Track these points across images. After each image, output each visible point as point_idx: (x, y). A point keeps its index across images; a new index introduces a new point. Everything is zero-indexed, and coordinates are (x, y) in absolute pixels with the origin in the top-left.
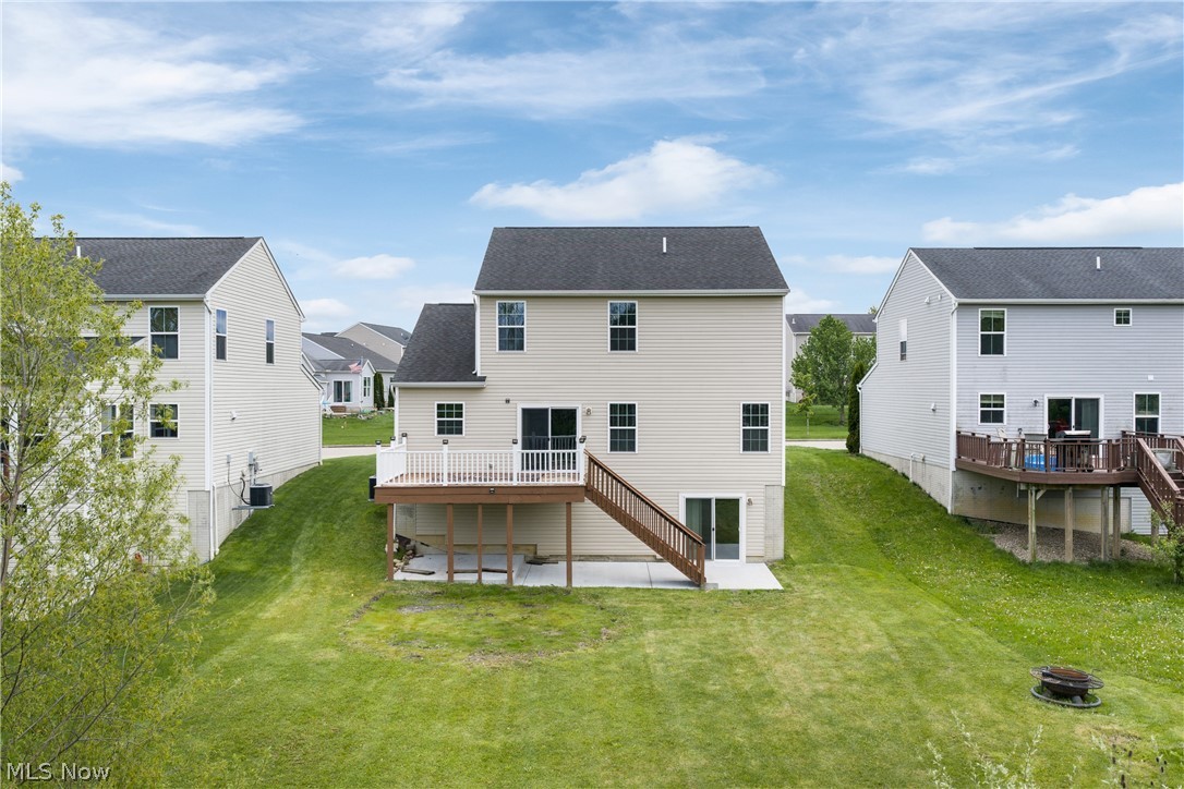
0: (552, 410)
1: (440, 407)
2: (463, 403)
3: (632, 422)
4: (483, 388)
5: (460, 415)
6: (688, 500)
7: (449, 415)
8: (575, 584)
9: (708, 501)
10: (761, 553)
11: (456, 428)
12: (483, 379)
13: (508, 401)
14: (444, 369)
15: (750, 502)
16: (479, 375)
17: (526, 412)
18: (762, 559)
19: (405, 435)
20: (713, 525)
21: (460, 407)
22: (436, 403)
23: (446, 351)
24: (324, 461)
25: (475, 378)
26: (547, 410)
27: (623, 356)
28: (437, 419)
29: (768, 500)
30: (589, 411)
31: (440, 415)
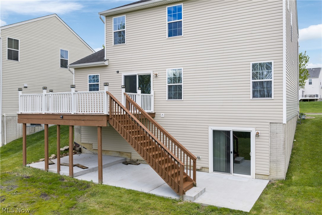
0: (139, 76)
1: (90, 77)
2: (99, 74)
4: (107, 66)
5: (98, 81)
6: (214, 132)
7: (94, 81)
8: (105, 183)
9: (228, 133)
10: (267, 173)
13: (118, 72)
15: (257, 135)
16: (105, 59)
17: (126, 77)
18: (267, 177)
20: (232, 150)
22: (88, 75)
27: (175, 39)
28: (89, 83)
29: (273, 135)
30: (156, 75)
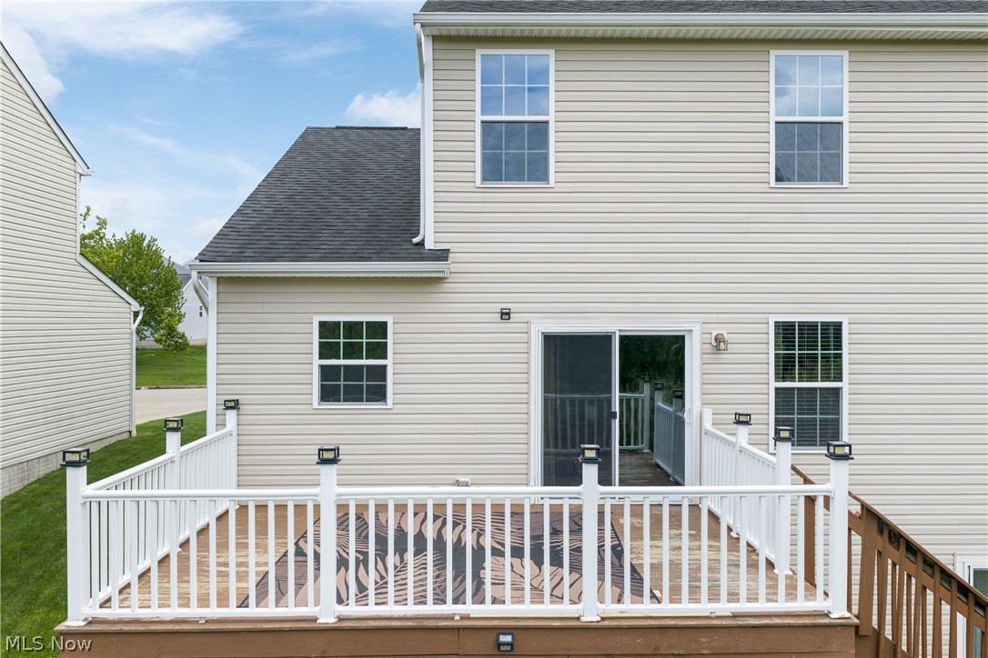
0: (622, 338)
1: (327, 329)
2: (389, 319)
3: (833, 367)
4: (440, 280)
5: (380, 351)
7: (352, 351)
11: (370, 387)
12: (442, 255)
13: (505, 315)
14: (340, 233)
16: (429, 245)
17: (554, 343)
19: (233, 405)
21: (379, 329)
22: (317, 319)
23: (348, 200)
24: (139, 428)
25: (419, 252)
26: (606, 339)
27: (808, 197)
28: (317, 362)
30: (719, 339)
31: (326, 351)
